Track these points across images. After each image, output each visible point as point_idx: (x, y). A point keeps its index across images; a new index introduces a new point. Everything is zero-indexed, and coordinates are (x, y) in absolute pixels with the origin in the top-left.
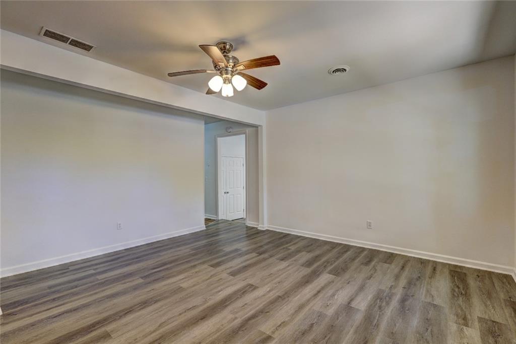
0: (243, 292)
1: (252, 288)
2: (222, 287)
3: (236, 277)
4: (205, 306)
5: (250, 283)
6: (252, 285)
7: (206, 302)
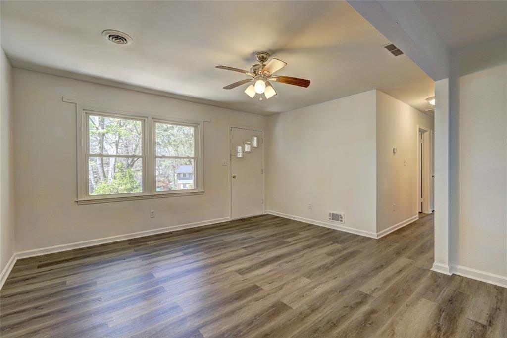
0: (249, 269)
1: (240, 272)
2: (268, 275)
3: (253, 284)
4: (279, 262)
5: (241, 276)
6: (239, 273)
7: (280, 265)
